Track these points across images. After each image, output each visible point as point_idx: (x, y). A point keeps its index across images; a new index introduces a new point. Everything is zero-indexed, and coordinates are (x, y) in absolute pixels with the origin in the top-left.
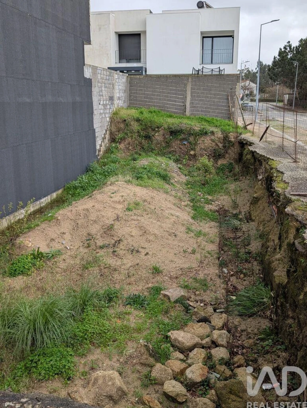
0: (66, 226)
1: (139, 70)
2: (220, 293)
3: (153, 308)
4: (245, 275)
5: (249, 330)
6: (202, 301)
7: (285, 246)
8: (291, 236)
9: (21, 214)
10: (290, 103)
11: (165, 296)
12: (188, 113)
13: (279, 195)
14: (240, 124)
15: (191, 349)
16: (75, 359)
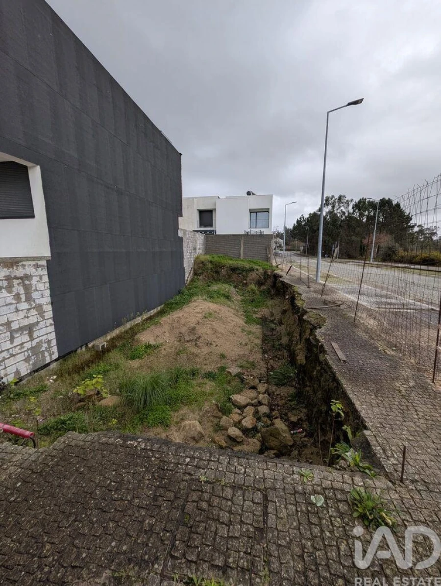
0: (166, 328)
1: (212, 232)
2: (263, 370)
3: (221, 380)
4: (279, 359)
5: (282, 394)
6: (251, 376)
7: (303, 340)
8: (307, 334)
9: (139, 320)
10: (304, 251)
11: (228, 372)
12: (242, 258)
13: (299, 308)
14: (274, 264)
15: (245, 406)
16: (171, 413)
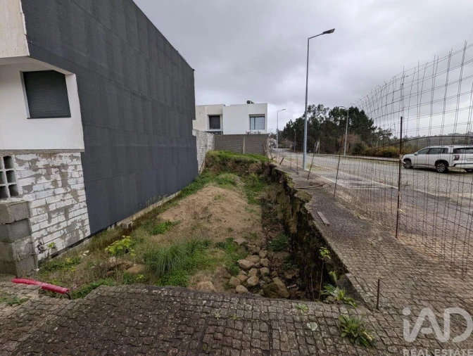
0: (183, 208)
1: (219, 132)
2: (263, 240)
3: (229, 249)
4: (276, 231)
5: (279, 258)
6: (254, 244)
7: (295, 213)
8: (298, 208)
9: (160, 203)
10: (293, 148)
11: (235, 242)
12: (244, 153)
13: (290, 189)
14: (270, 157)
16: (188, 276)
